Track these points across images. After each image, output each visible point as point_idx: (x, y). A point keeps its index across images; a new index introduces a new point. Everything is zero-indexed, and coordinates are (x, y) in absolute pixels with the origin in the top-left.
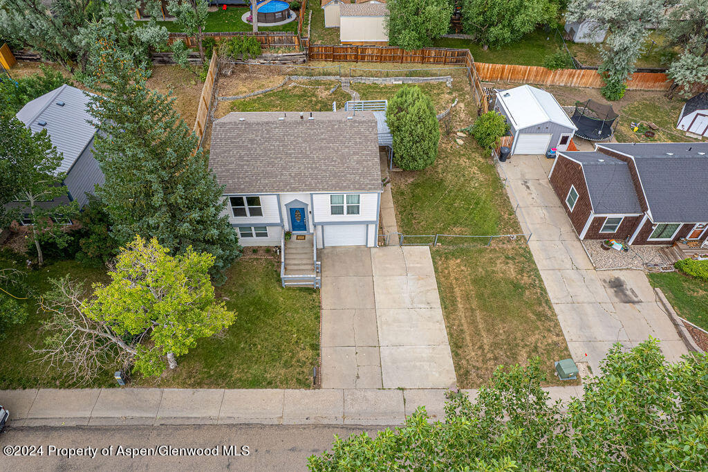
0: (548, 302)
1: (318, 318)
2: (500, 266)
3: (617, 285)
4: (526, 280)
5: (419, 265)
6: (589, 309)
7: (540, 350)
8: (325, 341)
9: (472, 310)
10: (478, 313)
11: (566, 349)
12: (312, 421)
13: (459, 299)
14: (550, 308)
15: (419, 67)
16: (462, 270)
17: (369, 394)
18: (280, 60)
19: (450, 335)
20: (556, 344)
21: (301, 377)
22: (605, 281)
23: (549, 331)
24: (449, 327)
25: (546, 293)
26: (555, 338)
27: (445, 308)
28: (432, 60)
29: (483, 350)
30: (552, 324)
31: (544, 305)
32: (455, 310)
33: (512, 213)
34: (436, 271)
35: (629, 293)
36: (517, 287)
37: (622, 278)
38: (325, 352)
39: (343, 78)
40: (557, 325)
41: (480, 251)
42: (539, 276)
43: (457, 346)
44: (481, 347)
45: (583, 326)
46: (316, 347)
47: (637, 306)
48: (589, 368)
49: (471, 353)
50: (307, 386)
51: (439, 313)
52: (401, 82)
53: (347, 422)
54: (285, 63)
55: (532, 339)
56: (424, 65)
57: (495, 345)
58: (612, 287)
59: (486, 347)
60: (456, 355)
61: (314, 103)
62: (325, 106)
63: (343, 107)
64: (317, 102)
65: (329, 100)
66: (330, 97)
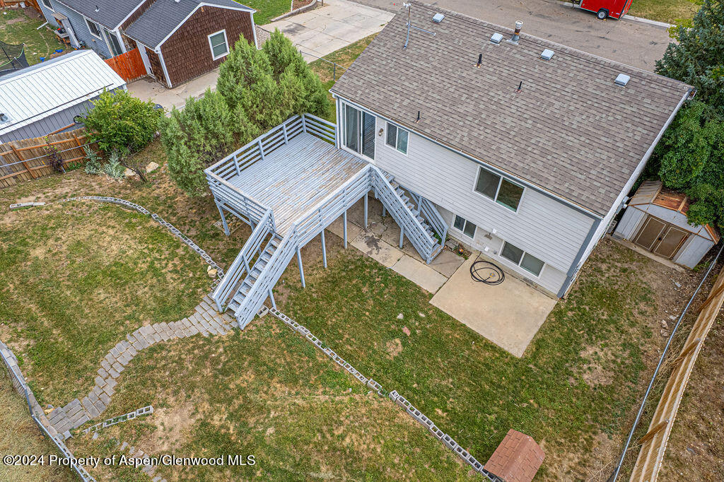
35: (292, 27)
47: (301, 23)
58: (296, 32)
61: (237, 403)
62: (225, 372)
63: (199, 335)
64: (229, 402)
65: (192, 387)
66: (171, 400)
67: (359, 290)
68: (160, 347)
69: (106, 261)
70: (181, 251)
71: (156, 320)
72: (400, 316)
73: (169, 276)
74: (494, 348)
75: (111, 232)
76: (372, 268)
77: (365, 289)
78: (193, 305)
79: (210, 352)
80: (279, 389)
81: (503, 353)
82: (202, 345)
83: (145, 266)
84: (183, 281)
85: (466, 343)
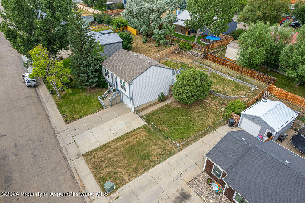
0: (147, 169)
1: (92, 113)
2: (156, 147)
3: (185, 197)
4: (155, 158)
5: (134, 124)
6: (155, 188)
7: (116, 175)
8: (84, 118)
9: (123, 147)
10: (122, 149)
11: (123, 185)
13: (126, 141)
14: (144, 171)
15: (247, 78)
16: (142, 137)
17: (69, 135)
18: (195, 55)
19: (106, 144)
20: (123, 180)
22: (182, 190)
23: (130, 175)
24: (109, 143)
25: (152, 167)
26: (127, 178)
27: (118, 138)
28: (256, 77)
29: (105, 156)
30: (134, 175)
31: (144, 169)
32: (119, 142)
33: (195, 140)
34: (135, 130)
36: (148, 156)
37: (192, 198)
38: (81, 120)
39: (211, 69)
40: (135, 177)
41: (159, 139)
42: (161, 162)
43: (101, 148)
44: (105, 155)
45: (143, 188)
46: (81, 117)
48: (118, 197)
49: (100, 153)
50: (65, 121)
51: (114, 138)
52: (232, 80)
53: (57, 134)
54: (197, 57)
55: (120, 170)
56: (251, 78)
57: (109, 159)
58: (181, 194)
59: (106, 156)
60: (97, 149)
75: (220, 89)
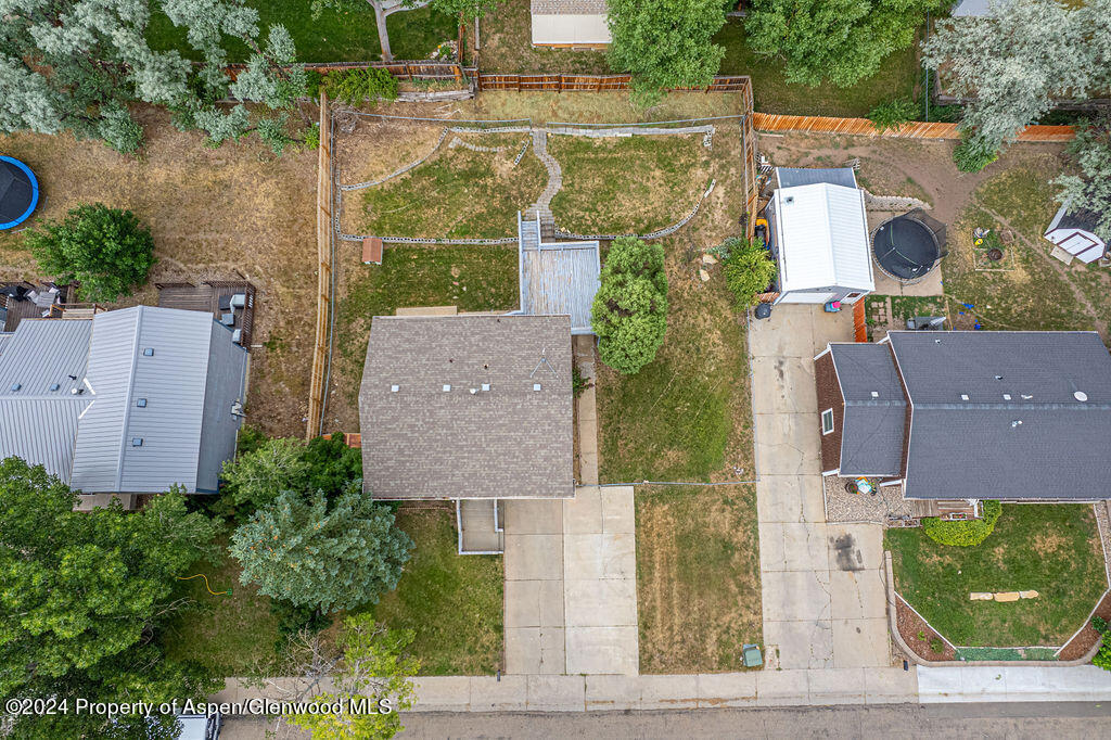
0: (756, 569)
1: (501, 592)
2: (714, 515)
3: (844, 545)
4: (739, 537)
5: (618, 517)
6: (801, 580)
7: (732, 632)
8: (509, 621)
9: (670, 581)
10: (675, 586)
11: (760, 630)
12: (496, 708)
13: (657, 566)
14: (758, 577)
16: (668, 523)
17: (552, 680)
19: (641, 613)
20: (751, 624)
21: (485, 664)
22: (832, 540)
23: (748, 607)
24: (640, 604)
25: (758, 557)
26: (752, 617)
27: (640, 576)
29: (672, 631)
30: (753, 599)
31: (751, 573)
32: (651, 581)
33: (749, 424)
34: (637, 526)
35: (854, 557)
36: (727, 547)
37: (854, 536)
38: (509, 633)
39: (535, 130)
40: (759, 600)
41: (696, 492)
42: (755, 531)
43: (645, 625)
45: (787, 602)
46: (499, 629)
47: (857, 575)
48: (778, 651)
49: (659, 635)
50: (492, 673)
51: (632, 585)
52: (629, 135)
53: (531, 708)
57: (686, 626)
58: (837, 548)
59: (676, 628)
60: (643, 636)
61: (489, 192)
62: (507, 198)
63: (535, 202)
64: (493, 190)
65: (513, 183)
66: (515, 173)
67: (497, 288)
68: (544, 184)
69: (620, 196)
70: (596, 230)
71: (560, 192)
72: (465, 289)
73: (582, 214)
74: (411, 305)
75: (642, 210)
76: (501, 305)
77: (493, 290)
78: (554, 211)
79: (523, 199)
80: (479, 209)
81: (406, 305)
82: (530, 200)
83: (599, 209)
84: (572, 216)
85: (424, 298)
